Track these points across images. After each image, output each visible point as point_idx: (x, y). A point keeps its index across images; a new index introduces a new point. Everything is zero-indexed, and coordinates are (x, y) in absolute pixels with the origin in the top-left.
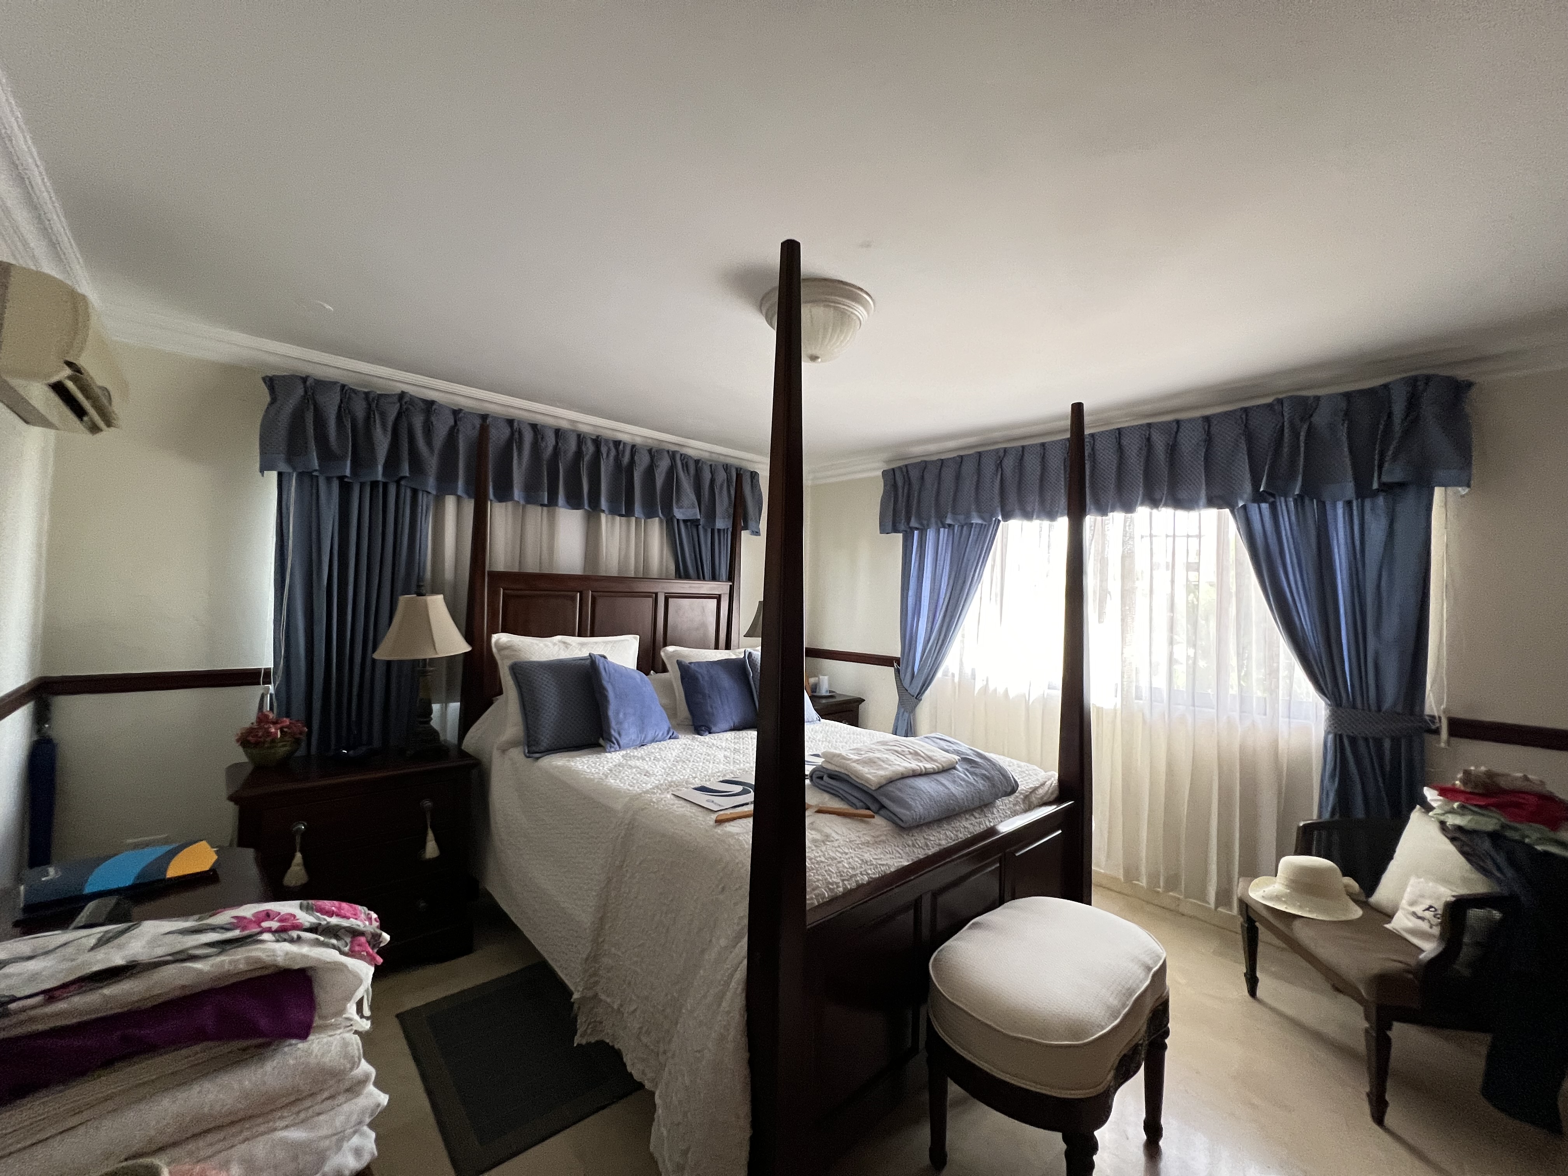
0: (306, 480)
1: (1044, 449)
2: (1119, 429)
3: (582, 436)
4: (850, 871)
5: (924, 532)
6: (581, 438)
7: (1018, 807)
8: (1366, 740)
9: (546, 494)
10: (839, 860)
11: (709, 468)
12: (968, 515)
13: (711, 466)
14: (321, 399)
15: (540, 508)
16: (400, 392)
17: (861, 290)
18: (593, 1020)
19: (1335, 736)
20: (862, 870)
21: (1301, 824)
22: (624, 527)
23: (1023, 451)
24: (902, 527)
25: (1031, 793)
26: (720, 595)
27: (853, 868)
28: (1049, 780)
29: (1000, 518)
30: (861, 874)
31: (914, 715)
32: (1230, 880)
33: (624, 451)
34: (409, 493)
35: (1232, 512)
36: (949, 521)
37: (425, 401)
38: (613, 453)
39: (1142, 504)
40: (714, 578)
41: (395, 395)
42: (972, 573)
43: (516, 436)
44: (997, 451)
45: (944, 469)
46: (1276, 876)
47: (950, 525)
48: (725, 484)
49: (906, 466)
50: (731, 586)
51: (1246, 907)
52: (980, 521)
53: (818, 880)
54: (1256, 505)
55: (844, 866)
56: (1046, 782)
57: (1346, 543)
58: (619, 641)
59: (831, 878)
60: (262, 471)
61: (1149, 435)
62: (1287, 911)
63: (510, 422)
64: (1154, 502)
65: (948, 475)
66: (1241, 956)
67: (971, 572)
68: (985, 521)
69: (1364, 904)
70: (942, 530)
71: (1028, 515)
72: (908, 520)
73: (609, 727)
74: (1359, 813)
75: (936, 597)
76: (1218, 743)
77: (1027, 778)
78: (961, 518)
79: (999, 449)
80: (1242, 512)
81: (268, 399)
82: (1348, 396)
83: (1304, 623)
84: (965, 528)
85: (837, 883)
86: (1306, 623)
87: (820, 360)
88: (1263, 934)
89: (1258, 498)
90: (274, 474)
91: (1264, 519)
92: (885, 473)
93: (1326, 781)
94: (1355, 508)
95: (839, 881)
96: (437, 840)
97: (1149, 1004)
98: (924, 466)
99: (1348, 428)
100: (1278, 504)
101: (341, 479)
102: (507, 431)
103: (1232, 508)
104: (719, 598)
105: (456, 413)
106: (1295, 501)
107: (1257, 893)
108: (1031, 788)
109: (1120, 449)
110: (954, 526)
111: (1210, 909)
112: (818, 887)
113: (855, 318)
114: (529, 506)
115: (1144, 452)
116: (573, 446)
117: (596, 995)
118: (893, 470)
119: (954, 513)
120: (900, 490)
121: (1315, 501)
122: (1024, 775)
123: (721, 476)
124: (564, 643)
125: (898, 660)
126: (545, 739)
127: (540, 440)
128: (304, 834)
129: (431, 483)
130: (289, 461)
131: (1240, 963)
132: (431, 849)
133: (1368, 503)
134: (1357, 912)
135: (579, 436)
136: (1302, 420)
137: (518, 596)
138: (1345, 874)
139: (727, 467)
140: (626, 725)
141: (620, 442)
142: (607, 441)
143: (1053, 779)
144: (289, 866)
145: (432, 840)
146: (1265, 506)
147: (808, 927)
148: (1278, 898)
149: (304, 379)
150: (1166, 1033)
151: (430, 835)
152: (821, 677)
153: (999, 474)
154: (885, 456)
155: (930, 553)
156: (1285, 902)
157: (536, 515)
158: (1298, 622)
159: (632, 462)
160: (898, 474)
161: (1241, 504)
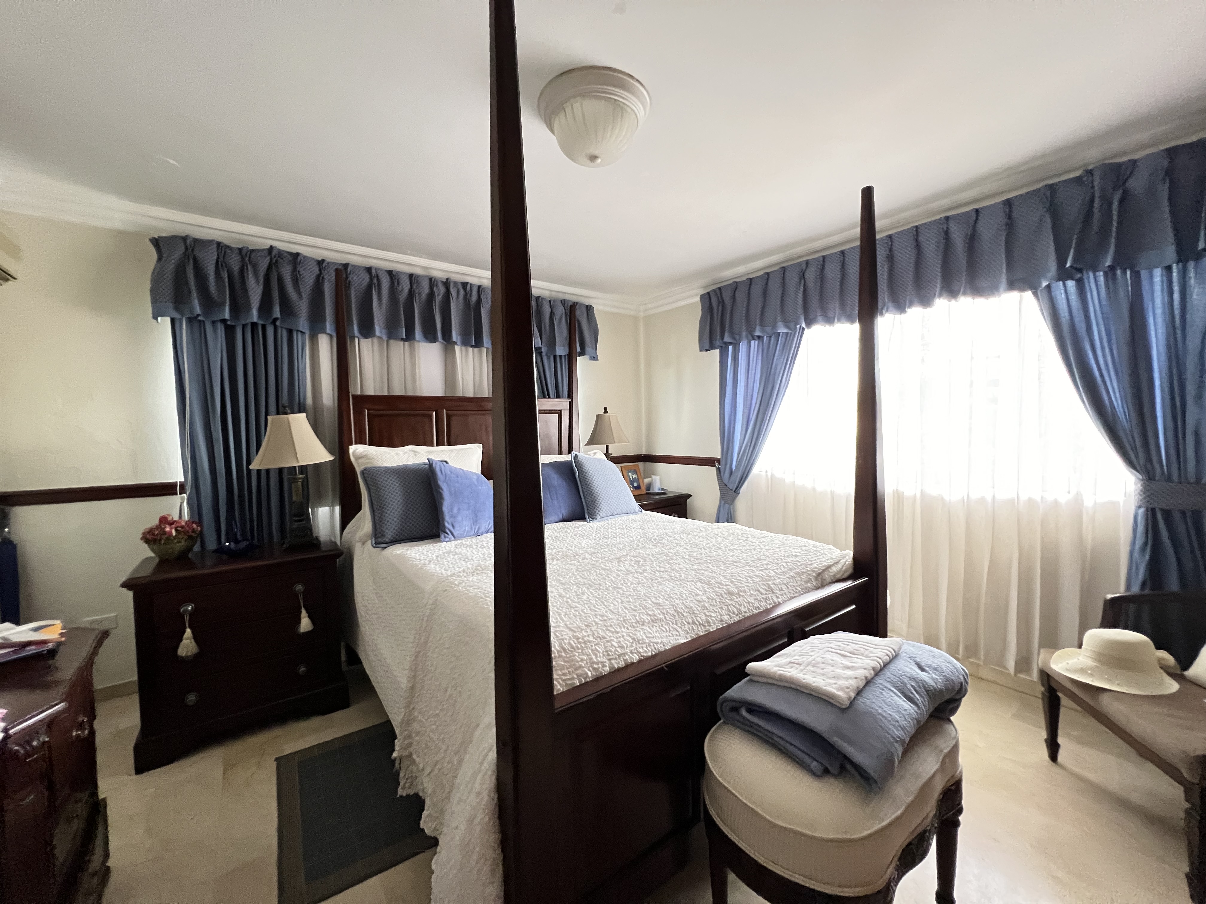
0: (196, 325)
1: (844, 256)
2: (916, 227)
3: (433, 280)
4: (618, 649)
5: (737, 346)
6: (432, 281)
7: (809, 584)
8: (1183, 513)
9: (404, 329)
10: (608, 639)
11: (549, 303)
12: (774, 326)
13: (550, 301)
14: (199, 254)
15: (402, 343)
16: (268, 247)
17: (631, 76)
18: (410, 776)
19: (1147, 510)
20: (633, 648)
21: (1109, 596)
22: (477, 355)
23: (824, 261)
24: (718, 343)
25: (824, 571)
26: (561, 411)
27: (622, 647)
28: (843, 558)
29: (803, 325)
30: (631, 652)
31: (734, 506)
32: (1029, 652)
33: (471, 290)
34: (285, 334)
35: (1035, 294)
36: (757, 333)
37: (290, 254)
38: (462, 292)
39: (940, 295)
40: (558, 396)
41: (264, 250)
42: (780, 379)
43: (375, 281)
44: (800, 264)
45: (753, 287)
46: (1080, 647)
47: (759, 337)
48: (564, 316)
49: (720, 288)
50: (570, 402)
51: (1047, 677)
52: (785, 331)
53: (582, 660)
54: (1061, 282)
55: (612, 645)
56: (840, 560)
57: (1164, 313)
58: (463, 449)
59: (596, 657)
60: (155, 318)
61: (947, 228)
62: (1093, 684)
63: (369, 269)
64: (951, 292)
65: (757, 290)
66: (1041, 719)
67: (778, 377)
68: (791, 330)
69: (1178, 677)
70: (753, 342)
71: (829, 320)
72: (722, 337)
73: (443, 519)
74: (1173, 584)
75: (749, 403)
76: (1018, 520)
77: (821, 557)
78: (769, 329)
79: (802, 262)
80: (1045, 295)
81: (155, 256)
82: (1172, 153)
83: (1113, 399)
84: (773, 339)
85: (603, 663)
86: (1116, 397)
87: (599, 160)
88: (1065, 701)
89: (1063, 275)
90: (168, 320)
91: (1070, 298)
92: (702, 297)
93: (1136, 555)
94: (1175, 274)
95: (604, 660)
96: (310, 617)
97: (939, 786)
98: (735, 286)
99: (1170, 188)
100: (1086, 281)
101: (224, 321)
102: (367, 278)
103: (1034, 288)
104: (560, 413)
105: (320, 263)
106: (1106, 274)
107: (1060, 665)
108: (824, 566)
109: (918, 246)
110: (763, 337)
111: (1009, 674)
112: (581, 667)
113: (629, 110)
114: (392, 342)
115: (942, 246)
116: (425, 289)
117: (410, 755)
118: (708, 293)
119: (762, 325)
120: (715, 311)
121: (1128, 272)
122: (819, 554)
123: (560, 311)
124: (414, 451)
125: (718, 461)
126: (390, 530)
127: (396, 284)
128: (192, 614)
129: (303, 323)
130: (177, 309)
131: (1041, 728)
132: (305, 624)
133: (1191, 265)
134: (1173, 687)
135: (431, 279)
136: (1115, 189)
137: (380, 416)
138: (1158, 647)
139: (563, 302)
140: (459, 518)
141: (467, 283)
142: (455, 283)
143: (847, 557)
144: (181, 640)
145: (305, 617)
146: (1071, 284)
147: (556, 711)
148: (1083, 671)
149: (184, 239)
150: (960, 811)
151: (304, 613)
152: (653, 477)
153: (802, 284)
154: (703, 282)
155: (742, 364)
156: (1091, 675)
157: (399, 348)
158: (1106, 398)
159: (479, 301)
160: (712, 295)
161: (1044, 284)
